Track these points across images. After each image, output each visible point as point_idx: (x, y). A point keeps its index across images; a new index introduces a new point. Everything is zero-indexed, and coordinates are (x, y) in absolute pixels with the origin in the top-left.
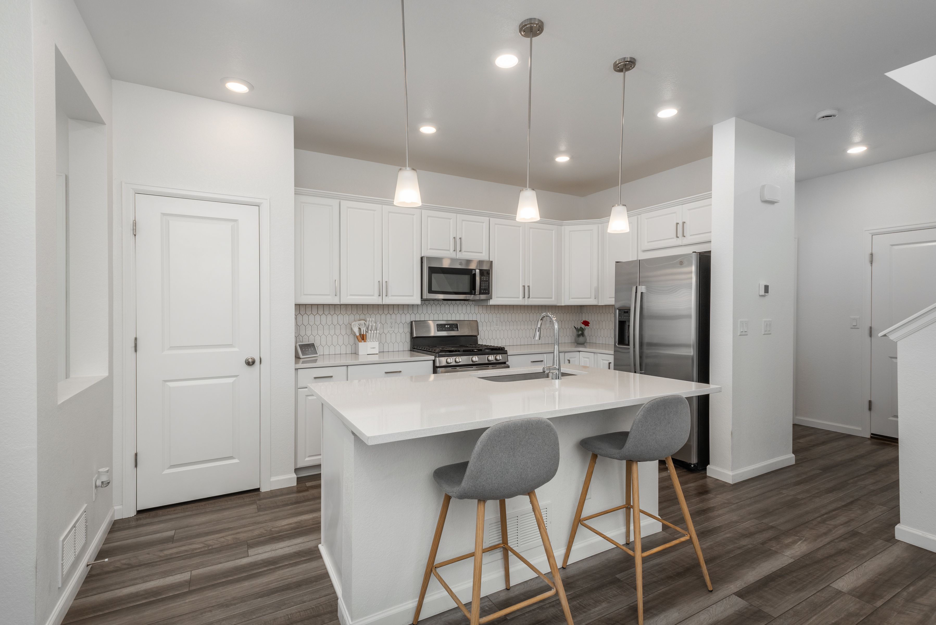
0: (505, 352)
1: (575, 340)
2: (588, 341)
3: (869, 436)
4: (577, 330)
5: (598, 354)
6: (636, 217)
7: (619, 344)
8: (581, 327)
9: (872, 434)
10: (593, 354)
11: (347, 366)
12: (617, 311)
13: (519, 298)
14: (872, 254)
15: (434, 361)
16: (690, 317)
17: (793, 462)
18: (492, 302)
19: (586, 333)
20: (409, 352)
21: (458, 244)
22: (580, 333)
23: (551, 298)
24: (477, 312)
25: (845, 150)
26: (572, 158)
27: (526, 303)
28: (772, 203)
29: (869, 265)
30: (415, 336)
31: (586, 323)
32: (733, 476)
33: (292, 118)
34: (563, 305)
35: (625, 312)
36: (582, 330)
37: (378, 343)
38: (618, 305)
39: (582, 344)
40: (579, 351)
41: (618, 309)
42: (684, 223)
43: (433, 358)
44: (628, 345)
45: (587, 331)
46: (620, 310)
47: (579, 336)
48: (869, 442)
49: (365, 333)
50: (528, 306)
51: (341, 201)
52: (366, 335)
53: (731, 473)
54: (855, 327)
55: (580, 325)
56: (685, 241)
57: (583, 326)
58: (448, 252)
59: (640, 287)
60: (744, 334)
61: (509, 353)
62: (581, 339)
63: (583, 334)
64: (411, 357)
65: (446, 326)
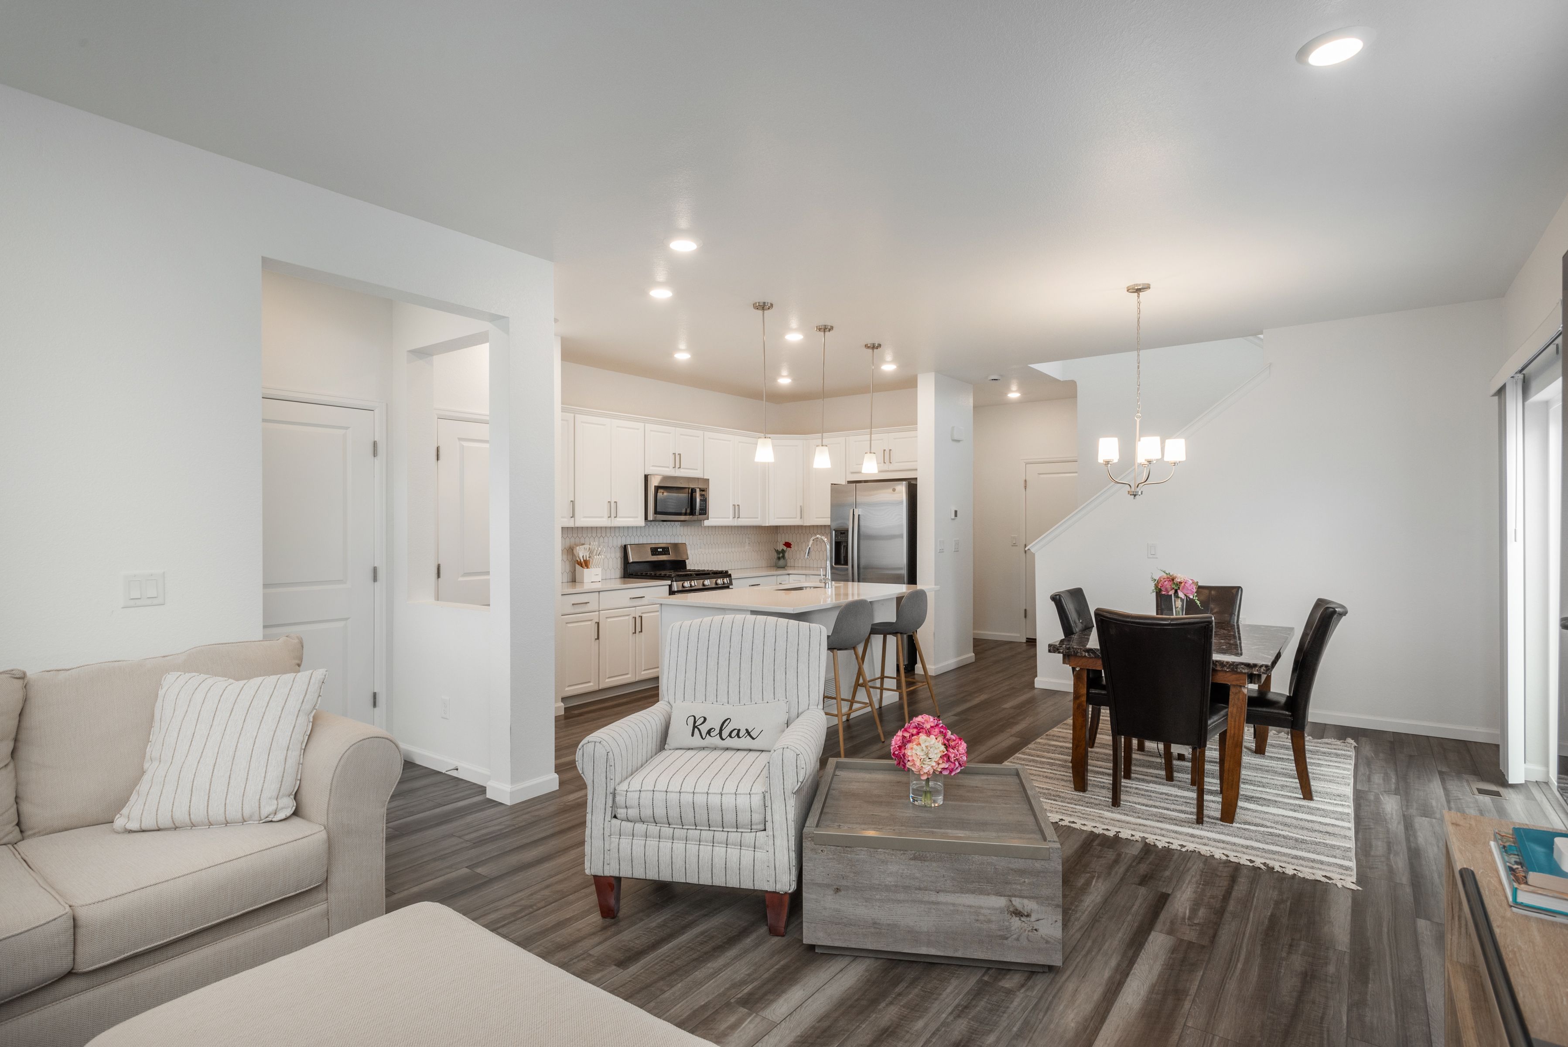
0: (730, 576)
1: (776, 564)
2: (789, 564)
3: (1024, 641)
4: (778, 552)
5: (811, 576)
6: (844, 438)
7: (835, 564)
8: (783, 550)
9: (1027, 638)
10: (805, 576)
11: (599, 592)
12: (834, 532)
13: (729, 518)
14: (1026, 481)
15: (670, 586)
16: (901, 536)
17: (973, 660)
18: (706, 523)
19: (786, 555)
20: (620, 579)
21: (677, 458)
22: (781, 555)
23: (757, 518)
24: (689, 534)
25: (1006, 394)
26: (793, 380)
27: (736, 524)
28: (958, 441)
29: (1024, 489)
30: (631, 561)
31: (788, 545)
32: (935, 669)
33: (560, 338)
34: (767, 525)
35: (841, 533)
36: (783, 552)
37: (601, 569)
38: (834, 526)
39: (783, 567)
40: (789, 574)
41: (834, 530)
42: (890, 450)
43: (669, 582)
44: (846, 563)
45: (789, 553)
46: (836, 531)
47: (779, 558)
48: (1025, 644)
49: (588, 559)
50: (738, 527)
51: (576, 415)
52: (589, 561)
53: (933, 667)
54: (1014, 545)
55: (781, 547)
56: (892, 467)
57: (785, 548)
58: (667, 469)
59: (857, 509)
60: (942, 551)
61: (733, 577)
62: (782, 562)
63: (783, 557)
64: (624, 584)
65: (659, 550)
